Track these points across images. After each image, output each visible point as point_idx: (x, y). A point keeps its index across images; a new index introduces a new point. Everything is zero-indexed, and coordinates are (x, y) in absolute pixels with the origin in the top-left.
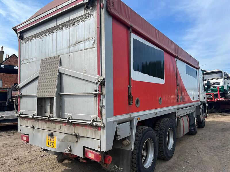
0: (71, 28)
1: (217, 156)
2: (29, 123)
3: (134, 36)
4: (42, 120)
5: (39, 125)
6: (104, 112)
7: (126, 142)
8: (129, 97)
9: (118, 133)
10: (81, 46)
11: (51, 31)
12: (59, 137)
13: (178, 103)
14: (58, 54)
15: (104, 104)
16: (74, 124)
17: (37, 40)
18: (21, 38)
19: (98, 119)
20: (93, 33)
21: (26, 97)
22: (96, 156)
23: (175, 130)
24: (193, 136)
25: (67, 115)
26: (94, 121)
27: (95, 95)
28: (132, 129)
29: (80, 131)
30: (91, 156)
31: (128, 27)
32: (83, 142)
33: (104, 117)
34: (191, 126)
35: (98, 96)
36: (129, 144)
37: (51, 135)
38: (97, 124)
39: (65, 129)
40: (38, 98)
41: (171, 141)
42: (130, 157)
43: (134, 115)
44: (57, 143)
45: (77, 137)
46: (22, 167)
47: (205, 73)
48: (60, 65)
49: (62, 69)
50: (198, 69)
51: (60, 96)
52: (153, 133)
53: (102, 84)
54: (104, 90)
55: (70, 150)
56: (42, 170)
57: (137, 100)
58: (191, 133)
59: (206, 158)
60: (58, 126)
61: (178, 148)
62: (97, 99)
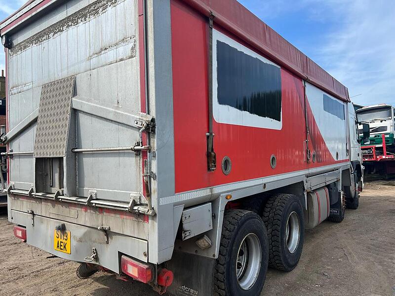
0: (92, 21)
1: (381, 263)
2: (26, 205)
3: (217, 36)
4: (47, 200)
5: (42, 209)
6: (154, 185)
7: (203, 243)
8: (209, 155)
9: (186, 226)
10: (111, 55)
11: (57, 28)
12: (75, 232)
13: (308, 164)
14: (71, 74)
15: (154, 169)
16: (101, 209)
17: (34, 48)
18: (8, 45)
19: (144, 200)
20: (132, 27)
21: (20, 156)
22: (141, 272)
23: (303, 215)
24: (338, 225)
25: (89, 190)
26: (135, 204)
27: (138, 152)
28: (214, 217)
29: (112, 222)
30: (132, 271)
31: (205, 17)
32: (118, 244)
33: (154, 196)
34: (332, 206)
35: (142, 153)
36: (209, 247)
37: (62, 229)
38: (142, 209)
39: (86, 218)
40: (37, 159)
41: (296, 236)
42: (211, 270)
43: (218, 189)
44: (71, 243)
45: (107, 233)
46: (21, 285)
47: (360, 111)
48: (75, 94)
49: (77, 103)
50: (346, 101)
51: (75, 155)
52: (258, 222)
53: (150, 129)
54: (155, 143)
55: (96, 258)
56: (55, 290)
57: (226, 162)
58: (333, 219)
59: (361, 268)
60: (73, 211)
61: (307, 248)
62: (140, 160)
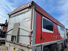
2: (9, 43)
4: (13, 43)
6: (32, 42)
8: (41, 37)
11: (18, 15)
13: (58, 40)
16: (22, 46)
18: (10, 17)
25: (20, 42)
26: (28, 46)
27: (29, 36)
28: (41, 49)
33: (32, 45)
37: (15, 48)
39: (19, 47)
45: (23, 50)
48: (19, 25)
50: (64, 28)
51: (18, 36)
54: (32, 35)
57: (44, 39)
60: (17, 45)
62: (30, 38)
